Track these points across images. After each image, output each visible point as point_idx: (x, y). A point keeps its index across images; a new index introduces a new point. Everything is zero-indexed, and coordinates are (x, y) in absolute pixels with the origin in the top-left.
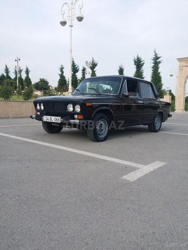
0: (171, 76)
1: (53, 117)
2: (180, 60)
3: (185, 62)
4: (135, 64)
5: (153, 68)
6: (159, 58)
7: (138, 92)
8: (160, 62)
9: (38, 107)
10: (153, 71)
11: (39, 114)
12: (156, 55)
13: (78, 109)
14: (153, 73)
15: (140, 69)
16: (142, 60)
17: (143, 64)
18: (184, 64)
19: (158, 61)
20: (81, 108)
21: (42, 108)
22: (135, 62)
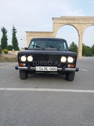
2: (27, 32)
4: (2, 31)
5: (13, 34)
6: (15, 30)
8: (16, 32)
10: (13, 36)
12: (14, 28)
14: (13, 37)
15: (5, 34)
16: (6, 29)
17: (7, 32)
18: (29, 34)
22: (2, 30)
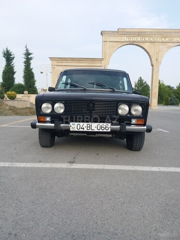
0: (42, 73)
2: (52, 59)
3: (56, 62)
4: (4, 57)
5: (25, 63)
6: (30, 54)
8: (31, 58)
10: (25, 66)
12: (27, 50)
14: (25, 68)
15: (11, 63)
16: (12, 54)
17: (13, 58)
18: (55, 63)
19: (29, 56)
20: (144, 110)
22: (5, 54)
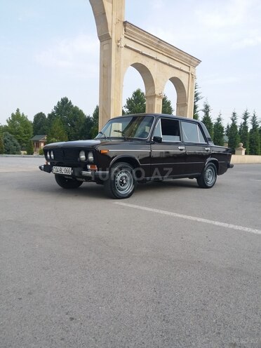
1: (63, 168)
7: (179, 135)
9: (48, 156)
11: (49, 164)
13: (91, 158)
20: (94, 156)
21: (52, 156)
